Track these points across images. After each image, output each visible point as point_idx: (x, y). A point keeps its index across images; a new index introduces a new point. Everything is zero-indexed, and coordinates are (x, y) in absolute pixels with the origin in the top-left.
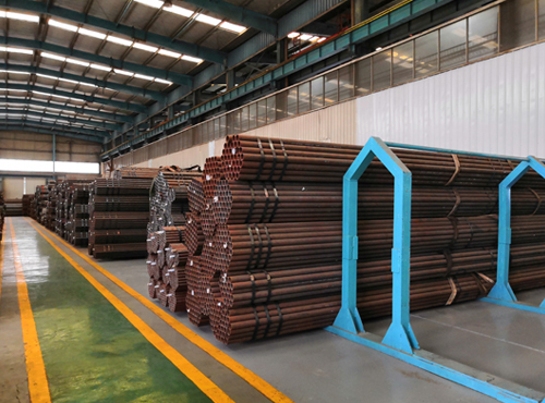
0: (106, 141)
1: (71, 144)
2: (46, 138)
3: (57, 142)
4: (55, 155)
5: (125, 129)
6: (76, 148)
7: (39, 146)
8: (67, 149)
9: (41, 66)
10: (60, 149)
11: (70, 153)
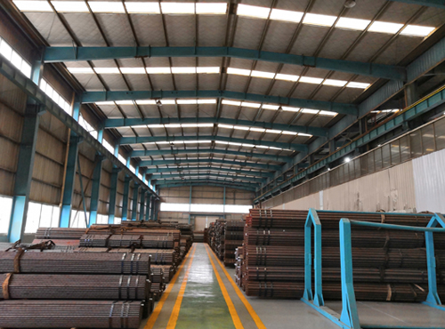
0: (257, 190)
1: (234, 193)
2: (220, 189)
3: (226, 192)
4: (225, 201)
5: (268, 182)
6: (238, 196)
7: (216, 195)
8: (232, 196)
9: (216, 148)
10: (229, 197)
11: (234, 199)
